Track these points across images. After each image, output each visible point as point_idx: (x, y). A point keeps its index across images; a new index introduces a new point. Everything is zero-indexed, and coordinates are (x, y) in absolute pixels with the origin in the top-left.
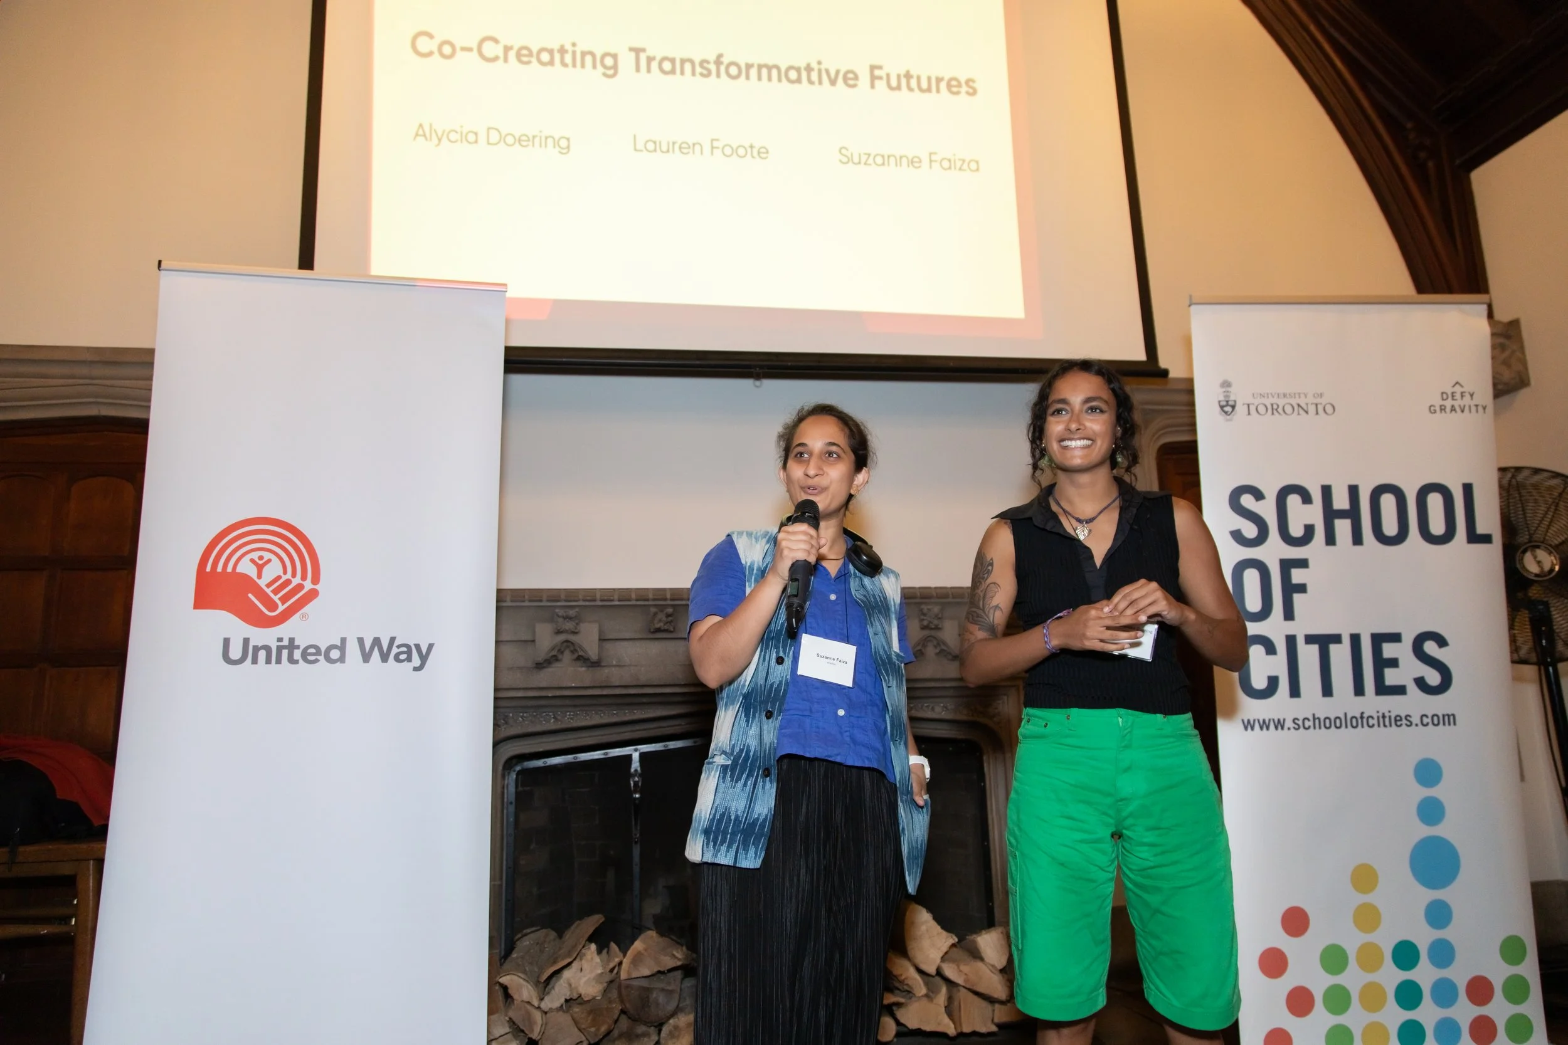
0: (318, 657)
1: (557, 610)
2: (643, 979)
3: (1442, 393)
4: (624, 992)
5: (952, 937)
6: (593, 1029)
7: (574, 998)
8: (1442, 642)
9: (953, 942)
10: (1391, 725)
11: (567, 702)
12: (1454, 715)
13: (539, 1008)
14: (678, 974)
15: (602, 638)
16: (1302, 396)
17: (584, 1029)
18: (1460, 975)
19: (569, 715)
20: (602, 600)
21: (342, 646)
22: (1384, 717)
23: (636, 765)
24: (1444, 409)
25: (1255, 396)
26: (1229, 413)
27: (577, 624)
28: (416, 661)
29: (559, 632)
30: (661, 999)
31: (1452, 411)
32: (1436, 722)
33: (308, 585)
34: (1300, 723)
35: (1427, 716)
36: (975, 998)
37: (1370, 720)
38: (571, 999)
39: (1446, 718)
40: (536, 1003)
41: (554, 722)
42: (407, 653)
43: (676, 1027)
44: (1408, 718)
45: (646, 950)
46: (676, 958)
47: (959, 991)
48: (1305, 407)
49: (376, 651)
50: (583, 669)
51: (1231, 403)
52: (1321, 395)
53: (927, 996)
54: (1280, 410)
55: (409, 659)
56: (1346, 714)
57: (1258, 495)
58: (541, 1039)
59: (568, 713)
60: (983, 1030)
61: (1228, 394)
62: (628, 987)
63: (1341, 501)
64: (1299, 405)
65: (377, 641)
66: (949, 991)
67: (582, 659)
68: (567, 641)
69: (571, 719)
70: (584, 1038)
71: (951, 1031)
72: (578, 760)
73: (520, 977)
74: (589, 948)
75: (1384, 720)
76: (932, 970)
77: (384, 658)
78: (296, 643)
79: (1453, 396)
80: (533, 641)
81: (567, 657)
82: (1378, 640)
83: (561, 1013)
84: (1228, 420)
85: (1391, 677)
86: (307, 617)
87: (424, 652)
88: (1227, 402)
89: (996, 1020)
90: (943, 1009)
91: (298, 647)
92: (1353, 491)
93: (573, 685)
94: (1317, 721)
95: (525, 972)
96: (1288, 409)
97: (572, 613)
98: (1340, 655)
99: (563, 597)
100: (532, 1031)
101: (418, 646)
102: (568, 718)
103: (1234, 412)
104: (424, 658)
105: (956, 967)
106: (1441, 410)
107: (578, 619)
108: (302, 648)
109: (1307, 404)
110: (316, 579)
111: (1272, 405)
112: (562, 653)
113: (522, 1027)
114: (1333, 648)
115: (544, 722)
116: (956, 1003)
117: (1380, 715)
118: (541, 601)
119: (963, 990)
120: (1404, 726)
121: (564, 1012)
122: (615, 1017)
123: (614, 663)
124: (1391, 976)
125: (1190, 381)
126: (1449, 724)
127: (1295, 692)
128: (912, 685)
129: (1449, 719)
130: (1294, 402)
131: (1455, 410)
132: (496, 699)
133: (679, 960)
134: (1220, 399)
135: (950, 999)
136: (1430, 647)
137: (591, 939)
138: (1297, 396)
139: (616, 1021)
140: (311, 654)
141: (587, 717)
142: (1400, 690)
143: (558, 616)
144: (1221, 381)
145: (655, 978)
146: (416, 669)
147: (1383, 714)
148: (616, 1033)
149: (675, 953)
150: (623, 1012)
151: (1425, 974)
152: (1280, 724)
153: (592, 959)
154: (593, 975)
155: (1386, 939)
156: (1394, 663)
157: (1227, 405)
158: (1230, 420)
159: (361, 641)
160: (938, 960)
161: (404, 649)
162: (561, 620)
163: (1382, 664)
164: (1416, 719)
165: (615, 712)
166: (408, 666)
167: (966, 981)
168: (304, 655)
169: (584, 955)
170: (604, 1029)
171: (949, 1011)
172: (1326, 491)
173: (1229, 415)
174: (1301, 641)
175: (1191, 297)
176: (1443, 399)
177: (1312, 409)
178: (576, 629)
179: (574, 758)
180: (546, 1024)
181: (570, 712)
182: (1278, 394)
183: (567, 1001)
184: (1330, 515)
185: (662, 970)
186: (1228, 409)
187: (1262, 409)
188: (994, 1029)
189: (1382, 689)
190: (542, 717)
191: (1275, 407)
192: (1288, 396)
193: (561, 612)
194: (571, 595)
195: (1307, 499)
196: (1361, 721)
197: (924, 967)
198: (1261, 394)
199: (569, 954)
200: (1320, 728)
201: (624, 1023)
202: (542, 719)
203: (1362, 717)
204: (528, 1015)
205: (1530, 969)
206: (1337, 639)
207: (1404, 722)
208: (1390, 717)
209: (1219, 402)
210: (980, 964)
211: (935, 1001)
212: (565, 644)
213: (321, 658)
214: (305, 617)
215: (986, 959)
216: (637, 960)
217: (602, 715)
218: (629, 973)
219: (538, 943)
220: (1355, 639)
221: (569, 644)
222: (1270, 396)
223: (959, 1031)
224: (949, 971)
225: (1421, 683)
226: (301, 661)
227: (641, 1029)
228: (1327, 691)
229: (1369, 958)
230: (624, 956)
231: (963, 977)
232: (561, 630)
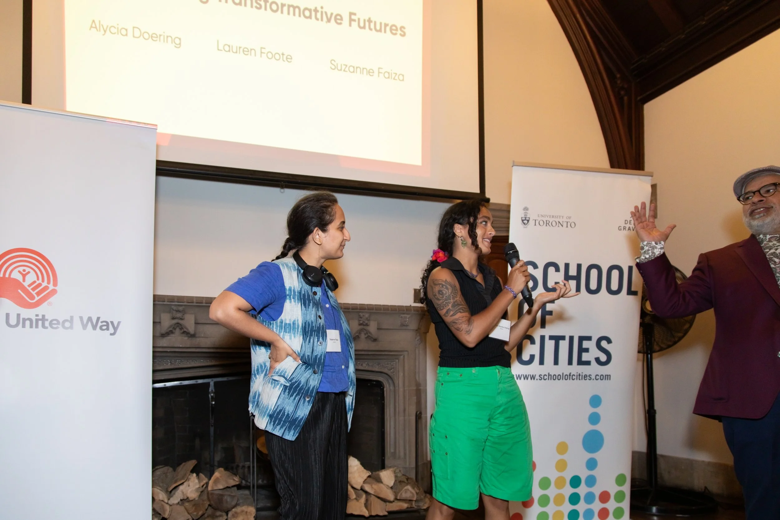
0: (59, 326)
1: (173, 307)
2: (219, 490)
3: (626, 220)
4: (210, 497)
5: (368, 472)
6: (195, 513)
7: (185, 499)
8: (609, 341)
9: (369, 475)
10: (582, 379)
11: (179, 355)
12: (610, 375)
13: (167, 503)
14: (235, 488)
15: (196, 322)
16: (561, 217)
17: (191, 513)
18: (597, 490)
19: (179, 361)
20: (197, 303)
21: (71, 320)
22: (579, 375)
23: (212, 388)
24: (625, 229)
25: (539, 216)
26: (525, 224)
27: (183, 314)
28: (111, 330)
29: (173, 318)
30: (229, 499)
31: (629, 229)
32: (602, 378)
33: (51, 287)
34: (542, 377)
35: (598, 375)
36: (379, 500)
37: (573, 376)
38: (183, 499)
39: (607, 376)
40: (166, 501)
41: (170, 365)
42: (106, 325)
43: (236, 513)
44: (590, 376)
45: (221, 477)
46: (235, 481)
47: (371, 497)
48: (562, 223)
49: (90, 324)
50: (186, 338)
51: (527, 219)
52: (570, 218)
53: (356, 499)
54: (550, 224)
55: (108, 329)
56: (563, 374)
57: (535, 266)
58: (169, 518)
59: (178, 361)
60: (381, 514)
61: (526, 214)
62: (212, 494)
63: (573, 272)
64: (559, 222)
65: (90, 319)
66: (366, 497)
67: (186, 333)
68: (178, 323)
69: (179, 363)
70: (190, 517)
71: (366, 514)
72: (182, 384)
73: (158, 489)
74: (193, 475)
75: (580, 377)
76: (359, 488)
77: (94, 327)
78: (46, 318)
79: (630, 222)
80: (160, 322)
81: (178, 331)
82: (582, 339)
83: (178, 506)
84: (524, 227)
85: (585, 357)
86: (51, 304)
87: (116, 325)
88: (526, 218)
89: (387, 510)
90: (363, 505)
91: (47, 320)
92: (579, 266)
93: (181, 346)
94: (550, 376)
95: (160, 486)
96: (554, 224)
97: (181, 308)
98: (564, 345)
99: (176, 300)
100: (165, 514)
101: (112, 323)
102: (178, 363)
103: (528, 224)
104: (115, 329)
105: (370, 486)
106: (624, 229)
107: (184, 312)
108: (49, 320)
109: (563, 222)
110: (55, 284)
111: (547, 221)
112: (175, 329)
113: (160, 512)
114: (561, 342)
115: (165, 365)
116: (369, 502)
117: (578, 374)
118: (164, 301)
119: (373, 496)
120: (588, 380)
121: (181, 505)
122: (206, 508)
123: (202, 336)
124: (568, 491)
125: (509, 206)
126: (608, 379)
127: (542, 362)
128: (357, 353)
129: (608, 377)
130: (557, 220)
131: (630, 229)
132: (154, 352)
133: (237, 481)
134: (522, 217)
135: (367, 500)
136: (604, 344)
137: (192, 471)
138: (559, 217)
139: (206, 510)
140: (54, 324)
141: (188, 363)
142: (588, 363)
143: (173, 310)
144: (524, 207)
145: (225, 490)
146: (111, 334)
147: (579, 374)
148: (206, 515)
149: (235, 478)
150: (209, 505)
151: (582, 490)
152: (533, 377)
153: (194, 481)
154: (194, 488)
155: (568, 475)
156: (587, 350)
157: (525, 220)
158: (526, 227)
159: (81, 318)
160: (362, 483)
161: (105, 324)
162: (174, 312)
163: (582, 350)
164: (593, 377)
165: (202, 361)
166: (107, 333)
167: (375, 492)
168: (51, 323)
169: (190, 478)
170: (200, 513)
171: (366, 505)
172: (567, 266)
173: (525, 225)
174: (547, 338)
175: (514, 162)
176: (625, 224)
177: (565, 224)
178: (183, 317)
179: (180, 383)
180: (172, 511)
181: (179, 360)
182: (550, 216)
183: (181, 500)
184: (567, 277)
185: (229, 486)
186: (526, 222)
187: (541, 223)
188: (386, 513)
189: (581, 362)
190: (163, 362)
191: (548, 222)
192: (554, 217)
193: (175, 308)
194: (180, 299)
195: (557, 269)
196: (569, 377)
197: (355, 486)
198: (542, 215)
199: (183, 478)
200: (551, 379)
201: (210, 511)
202: (164, 363)
203: (570, 375)
204: (163, 506)
205: (626, 488)
206: (563, 338)
207: (588, 378)
208: (582, 375)
209: (522, 218)
210: (381, 485)
211: (360, 501)
212: (177, 325)
213: (60, 326)
214: (50, 304)
215: (384, 483)
216: (217, 481)
217: (195, 362)
218: (212, 487)
219: (164, 473)
220: (571, 338)
221: (179, 325)
222: (546, 216)
223: (370, 514)
224: (367, 488)
225: (598, 360)
226: (49, 327)
227: (218, 513)
228: (556, 362)
229: (560, 483)
230: (210, 479)
231: (374, 490)
232: (175, 317)
